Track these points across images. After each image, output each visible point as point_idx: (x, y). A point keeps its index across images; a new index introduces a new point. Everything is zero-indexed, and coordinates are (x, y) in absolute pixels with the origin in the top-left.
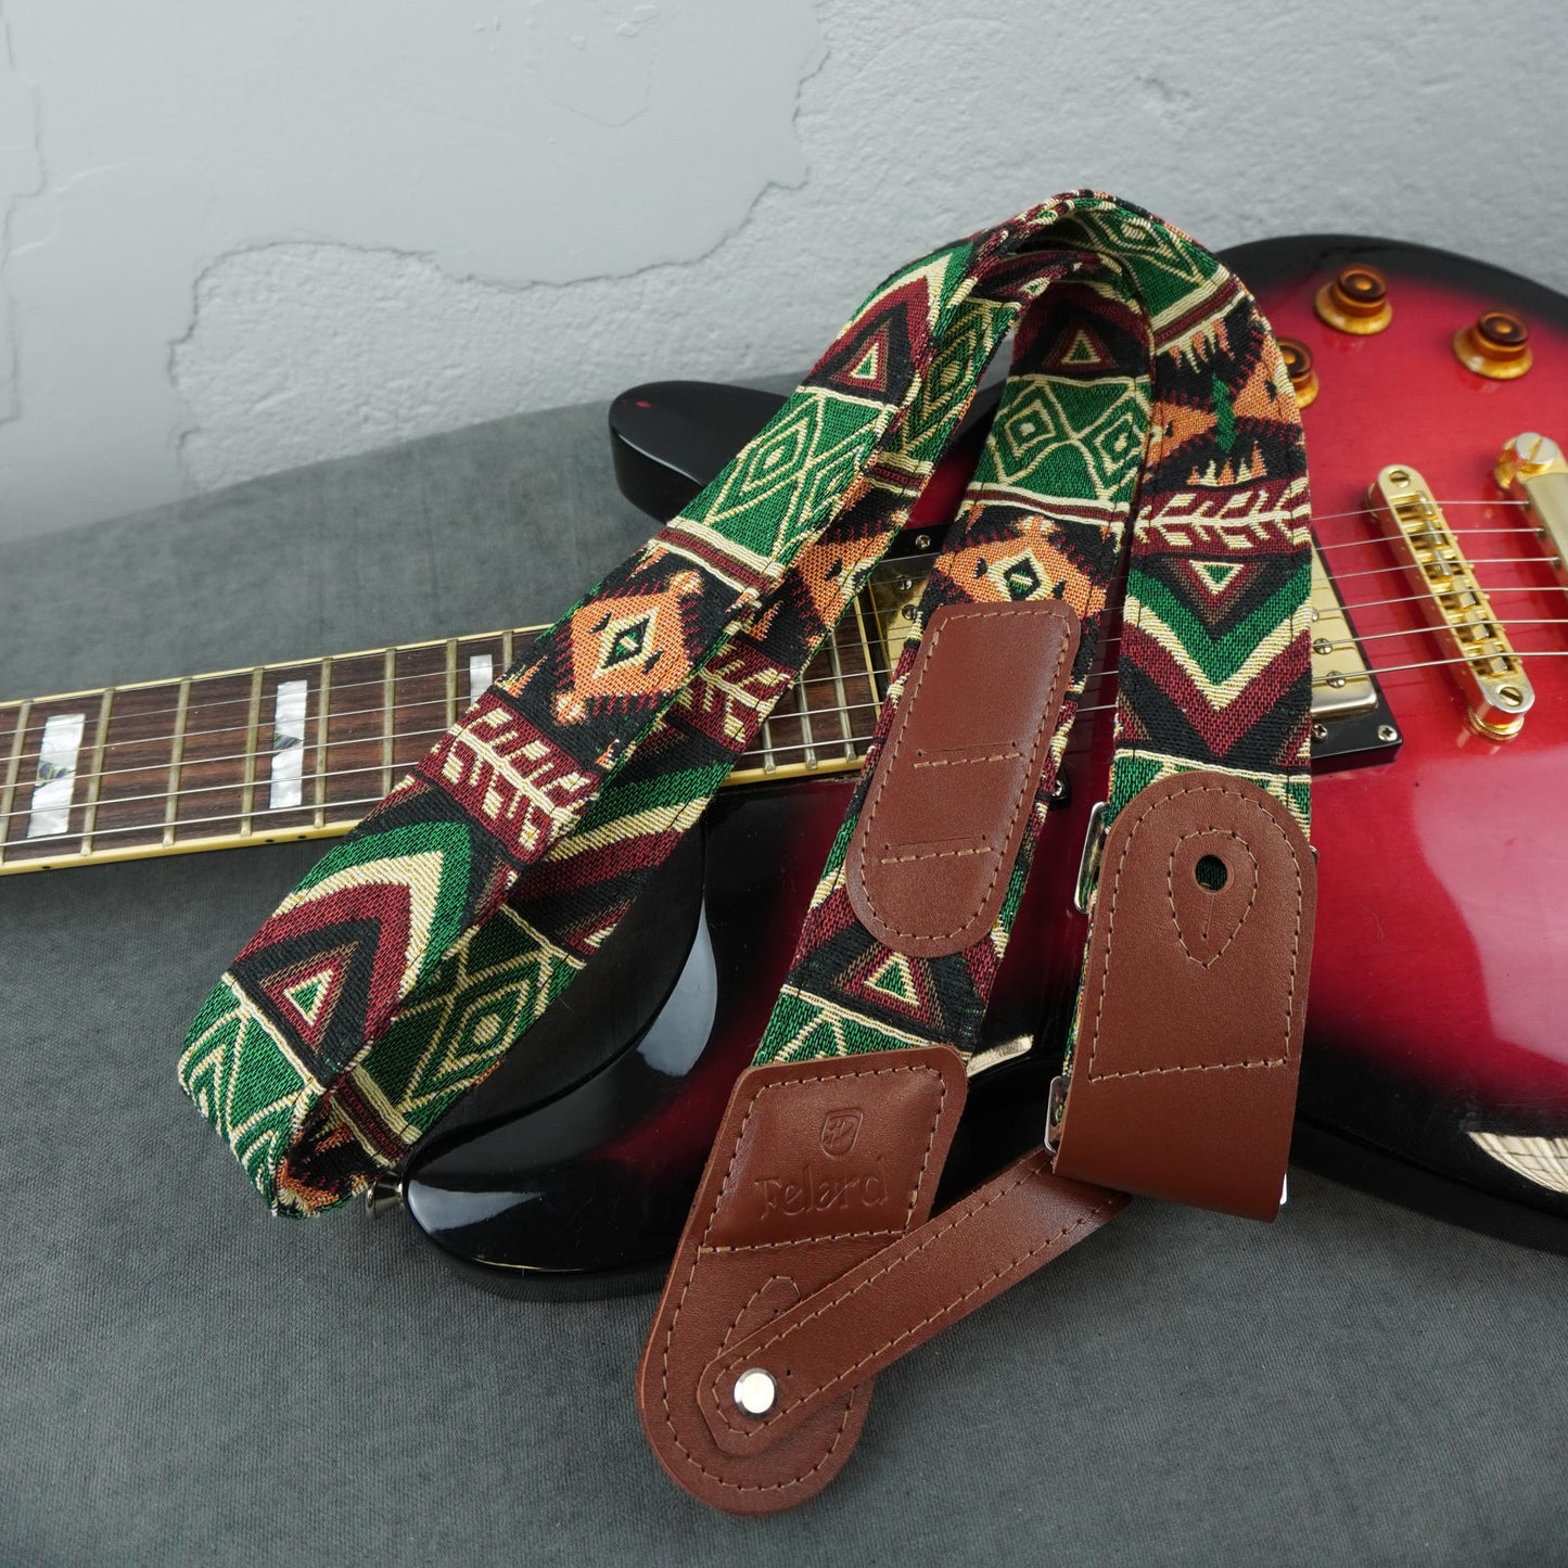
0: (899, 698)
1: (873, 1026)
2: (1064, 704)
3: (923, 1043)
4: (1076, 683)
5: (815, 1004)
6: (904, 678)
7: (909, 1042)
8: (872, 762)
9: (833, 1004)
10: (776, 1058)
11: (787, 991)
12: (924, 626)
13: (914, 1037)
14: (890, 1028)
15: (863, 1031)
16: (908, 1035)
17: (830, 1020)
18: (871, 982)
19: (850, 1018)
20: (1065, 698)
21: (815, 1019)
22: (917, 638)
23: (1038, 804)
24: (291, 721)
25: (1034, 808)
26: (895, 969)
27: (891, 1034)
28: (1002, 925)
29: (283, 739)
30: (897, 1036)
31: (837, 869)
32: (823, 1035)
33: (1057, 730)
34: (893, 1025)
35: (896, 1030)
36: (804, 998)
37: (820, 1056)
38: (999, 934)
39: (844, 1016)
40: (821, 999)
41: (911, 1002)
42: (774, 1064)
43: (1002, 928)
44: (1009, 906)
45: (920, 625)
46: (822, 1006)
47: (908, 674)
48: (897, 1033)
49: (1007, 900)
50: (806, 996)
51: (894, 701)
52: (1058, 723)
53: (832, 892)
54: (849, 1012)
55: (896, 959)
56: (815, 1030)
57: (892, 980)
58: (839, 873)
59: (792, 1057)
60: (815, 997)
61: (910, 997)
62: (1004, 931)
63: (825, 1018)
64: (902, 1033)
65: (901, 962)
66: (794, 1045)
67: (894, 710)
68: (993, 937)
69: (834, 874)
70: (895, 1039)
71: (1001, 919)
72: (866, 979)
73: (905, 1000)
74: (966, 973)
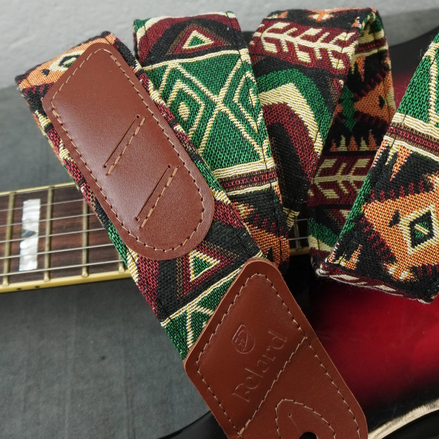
0: (69, 155)
1: (212, 290)
2: (139, 79)
3: (238, 271)
4: (135, 66)
5: (181, 313)
6: (62, 144)
7: (232, 277)
8: (89, 194)
9: (188, 305)
10: (189, 347)
11: (165, 324)
12: (45, 115)
13: (232, 274)
14: (219, 282)
15: (210, 297)
16: (229, 276)
17: (193, 311)
18: (193, 278)
19: (200, 299)
20: (137, 76)
21: (187, 318)
22: (47, 123)
23: (175, 128)
24: (31, 221)
25: (175, 132)
26: (196, 260)
27: (222, 283)
28: (216, 190)
29: (26, 232)
30: (225, 281)
31: (128, 253)
32: (198, 318)
33: (148, 92)
34: (219, 279)
35: (222, 280)
36: (174, 317)
37: (205, 325)
38: (219, 195)
39: (197, 302)
40: (181, 309)
41: (216, 264)
42: (191, 350)
43: (217, 191)
44: (210, 180)
45: (42, 117)
46: (184, 311)
47: (61, 141)
48: (225, 280)
49: (206, 178)
50: (174, 316)
51: (68, 159)
52: (146, 89)
53: (137, 265)
54: (197, 299)
55: (192, 256)
56: (192, 320)
57: (200, 265)
58: (130, 253)
59: (194, 340)
60: (178, 312)
61: (214, 262)
62: (219, 192)
63: (191, 313)
64: (225, 278)
65: (195, 254)
66: (190, 335)
67: (73, 163)
68: (218, 199)
69: (129, 257)
70: (226, 283)
71: (213, 189)
72: (189, 279)
73: (213, 266)
74: (224, 226)
